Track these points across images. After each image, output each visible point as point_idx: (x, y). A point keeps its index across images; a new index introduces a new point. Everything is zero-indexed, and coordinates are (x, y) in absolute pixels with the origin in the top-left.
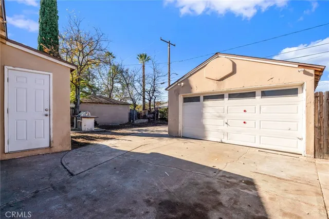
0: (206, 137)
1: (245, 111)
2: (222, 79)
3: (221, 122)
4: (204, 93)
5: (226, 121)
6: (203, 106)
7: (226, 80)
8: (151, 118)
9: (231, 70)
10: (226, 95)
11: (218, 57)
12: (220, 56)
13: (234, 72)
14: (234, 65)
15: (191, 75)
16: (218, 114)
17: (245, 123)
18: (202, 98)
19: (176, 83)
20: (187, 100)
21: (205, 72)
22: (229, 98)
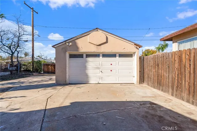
0: (88, 81)
1: (111, 64)
2: (100, 45)
3: (98, 71)
4: (87, 53)
5: (101, 70)
6: (86, 62)
7: (102, 46)
8: (14, 71)
9: (105, 41)
10: (101, 55)
11: (97, 31)
12: (98, 30)
13: (107, 42)
14: (107, 38)
15: (77, 39)
16: (96, 66)
17: (111, 71)
18: (85, 56)
19: (64, 43)
20: (72, 56)
21: (88, 38)
22: (103, 56)
